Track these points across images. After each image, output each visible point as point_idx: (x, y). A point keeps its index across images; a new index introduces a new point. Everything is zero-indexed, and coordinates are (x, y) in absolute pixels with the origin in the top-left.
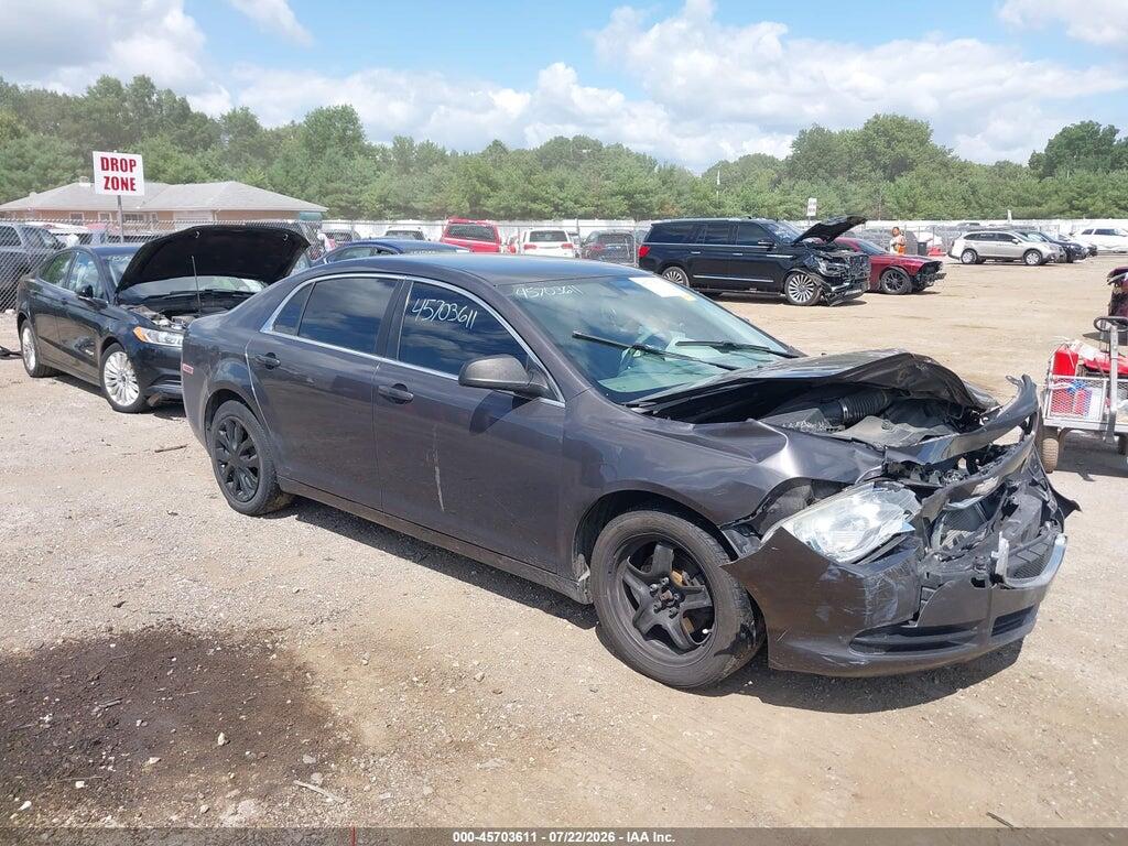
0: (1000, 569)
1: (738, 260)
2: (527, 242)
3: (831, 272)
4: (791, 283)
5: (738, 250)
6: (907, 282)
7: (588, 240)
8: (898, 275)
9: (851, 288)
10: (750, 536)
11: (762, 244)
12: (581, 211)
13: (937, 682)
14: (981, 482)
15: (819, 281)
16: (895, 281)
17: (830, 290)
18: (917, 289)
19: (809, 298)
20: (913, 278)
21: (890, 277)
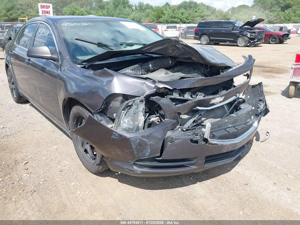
0: (207, 136)
1: (223, 33)
2: (166, 29)
3: (251, 36)
4: (239, 40)
5: (223, 30)
6: (278, 40)
7: (185, 29)
8: (275, 38)
9: (257, 41)
10: (104, 117)
11: (231, 28)
12: (188, 21)
13: (191, 178)
14: (214, 98)
15: (247, 39)
16: (274, 40)
17: (250, 42)
18: (281, 42)
19: (244, 44)
20: (280, 39)
21: (272, 38)
